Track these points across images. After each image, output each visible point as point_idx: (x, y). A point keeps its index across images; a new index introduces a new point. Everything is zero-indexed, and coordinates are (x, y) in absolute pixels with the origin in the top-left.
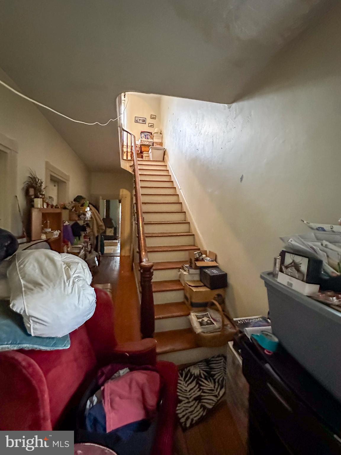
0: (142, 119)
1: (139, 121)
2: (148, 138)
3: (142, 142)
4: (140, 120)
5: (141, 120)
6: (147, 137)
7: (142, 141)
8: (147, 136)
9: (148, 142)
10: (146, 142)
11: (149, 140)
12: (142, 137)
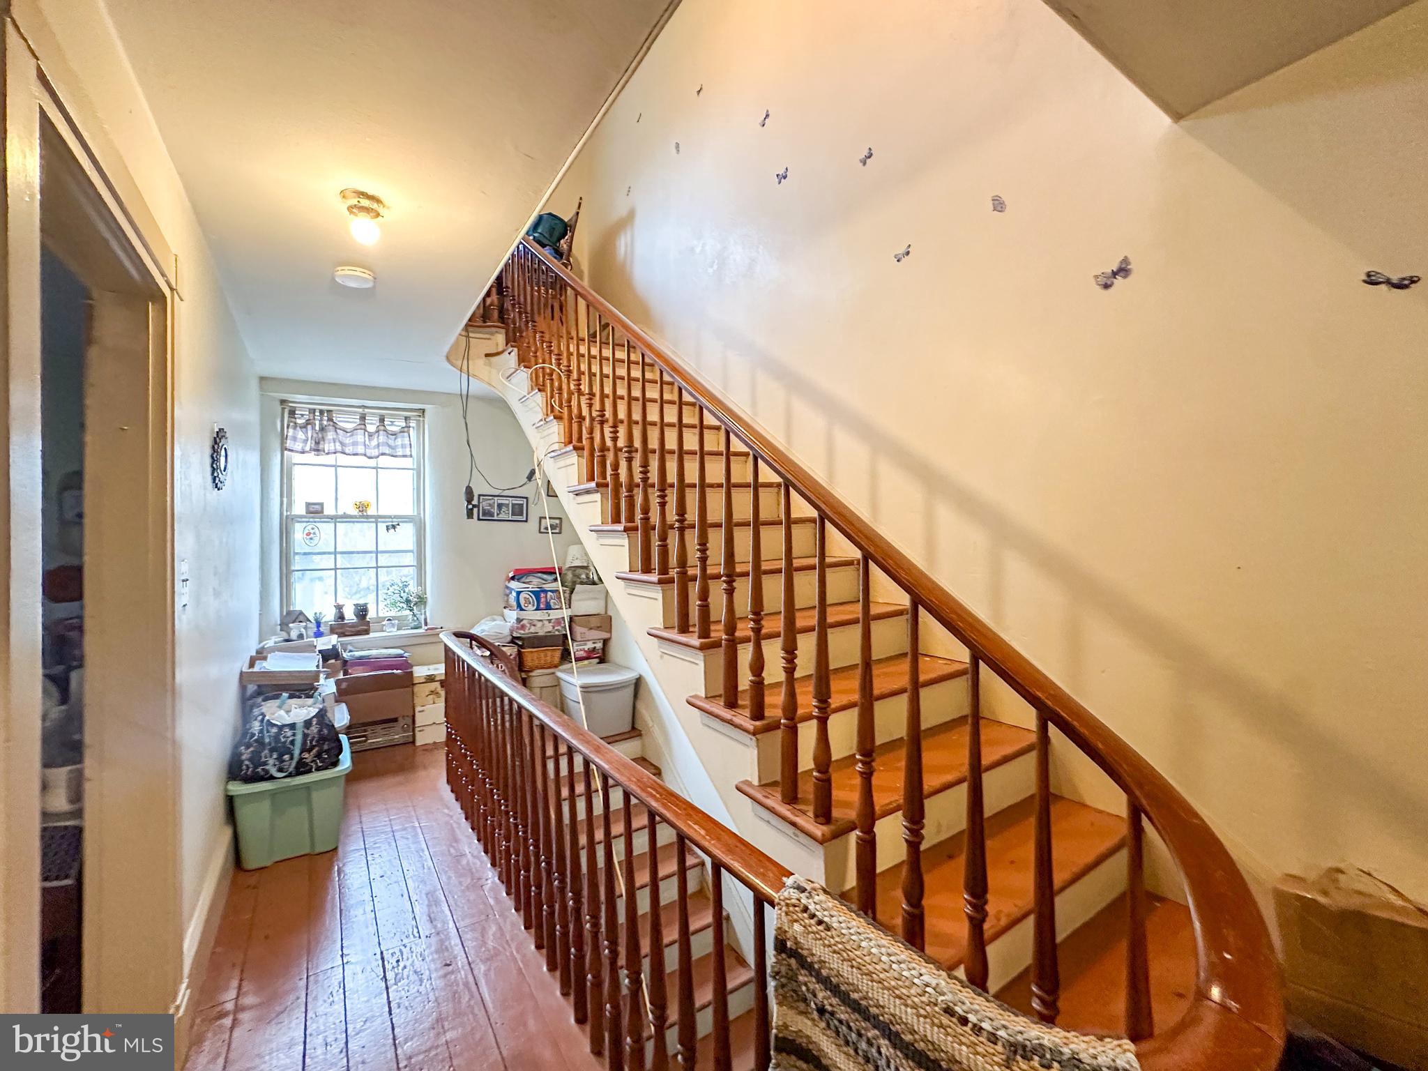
0: (510, 501)
1: (495, 511)
2: (548, 607)
3: (523, 627)
4: (500, 506)
5: (507, 505)
6: (543, 600)
7: (524, 622)
8: (542, 595)
9: (550, 621)
10: (539, 624)
11: (555, 615)
12: (522, 602)
